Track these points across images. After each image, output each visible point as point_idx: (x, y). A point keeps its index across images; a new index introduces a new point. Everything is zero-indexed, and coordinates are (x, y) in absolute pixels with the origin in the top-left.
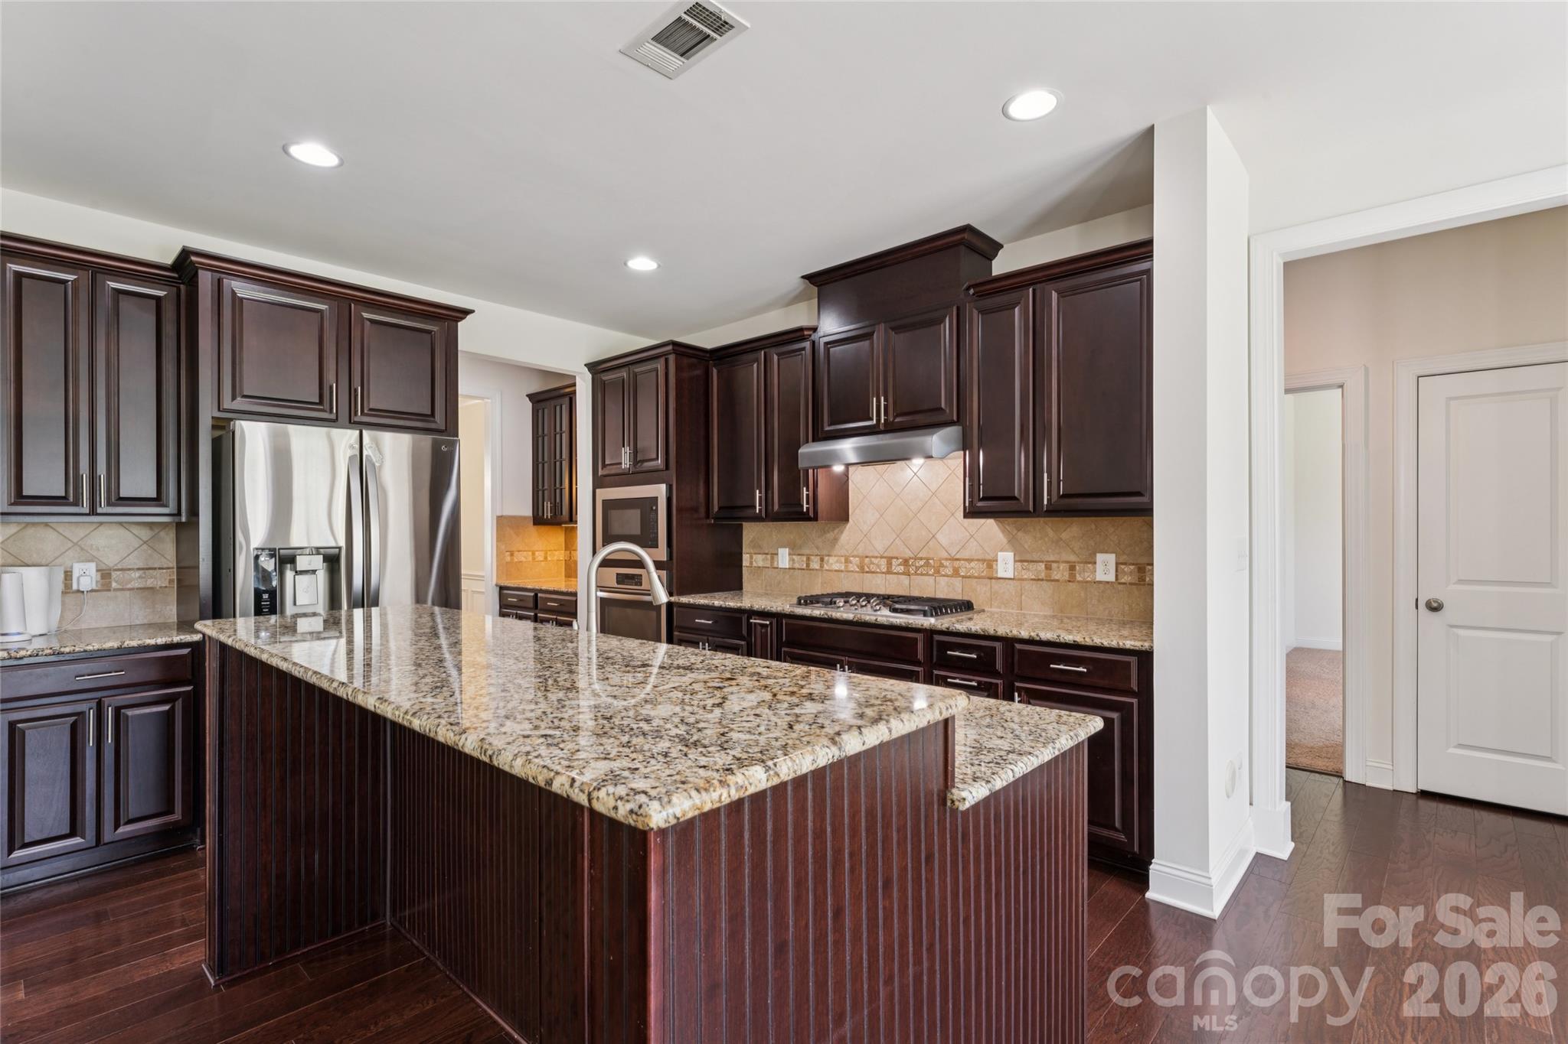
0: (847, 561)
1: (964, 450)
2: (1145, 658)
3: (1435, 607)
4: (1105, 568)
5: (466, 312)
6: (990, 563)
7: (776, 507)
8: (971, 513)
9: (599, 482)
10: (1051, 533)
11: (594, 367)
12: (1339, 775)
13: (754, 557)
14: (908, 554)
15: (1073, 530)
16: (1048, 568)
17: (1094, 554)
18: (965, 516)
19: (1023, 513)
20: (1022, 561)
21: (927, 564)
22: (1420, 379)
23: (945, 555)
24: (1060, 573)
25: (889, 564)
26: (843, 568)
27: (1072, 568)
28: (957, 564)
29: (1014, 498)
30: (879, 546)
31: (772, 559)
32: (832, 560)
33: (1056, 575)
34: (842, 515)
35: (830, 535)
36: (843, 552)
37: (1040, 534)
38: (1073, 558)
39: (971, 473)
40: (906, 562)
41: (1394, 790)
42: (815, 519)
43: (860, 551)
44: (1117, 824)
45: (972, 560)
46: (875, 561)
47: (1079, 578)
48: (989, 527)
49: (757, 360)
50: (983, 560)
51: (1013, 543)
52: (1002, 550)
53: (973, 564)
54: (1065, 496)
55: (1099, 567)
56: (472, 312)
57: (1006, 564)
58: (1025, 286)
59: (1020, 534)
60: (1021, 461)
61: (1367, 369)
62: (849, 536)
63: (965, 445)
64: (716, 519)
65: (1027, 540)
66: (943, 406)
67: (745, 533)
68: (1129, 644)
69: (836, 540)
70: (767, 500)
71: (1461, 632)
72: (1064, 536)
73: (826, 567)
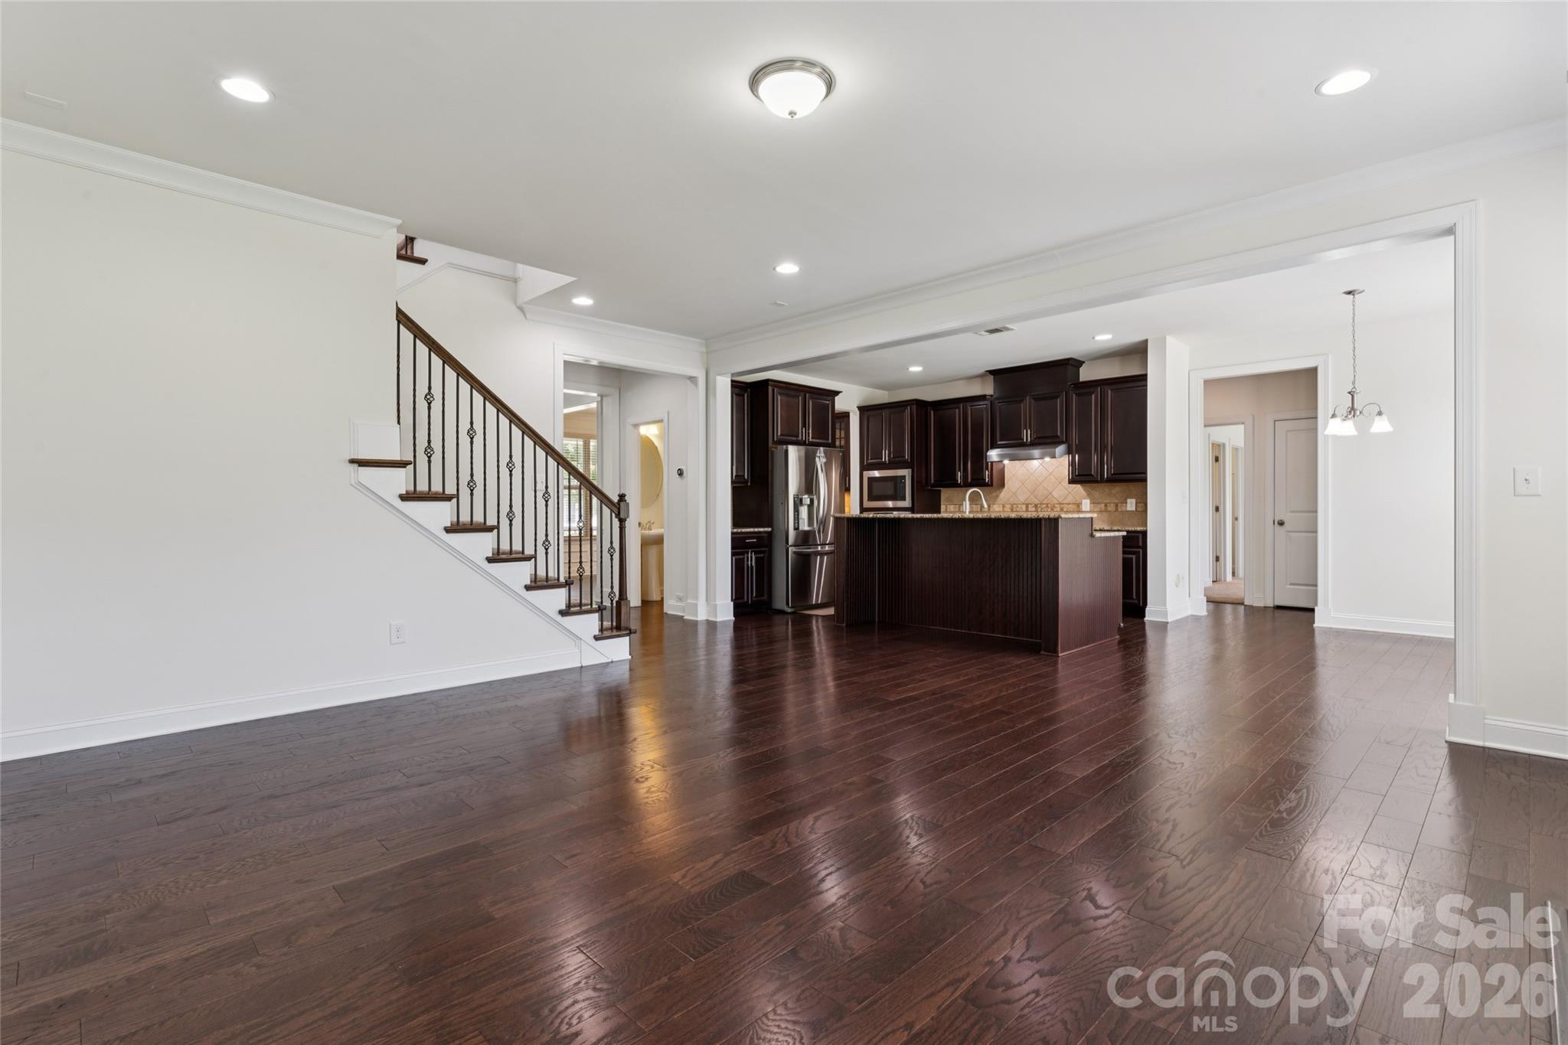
0: (1004, 506)
1: (1069, 455)
2: (1144, 534)
3: (1281, 523)
4: (1131, 505)
5: (837, 393)
6: (1079, 505)
7: (969, 480)
8: (1071, 482)
9: (864, 467)
10: (1107, 490)
11: (863, 410)
12: (1243, 604)
13: (949, 506)
14: (1037, 502)
15: (1117, 489)
16: (1106, 506)
17: (1126, 500)
18: (1069, 483)
19: (1096, 482)
20: (1094, 503)
21: (1047, 506)
22: (1276, 422)
23: (1056, 502)
24: (1111, 508)
25: (1027, 507)
26: (1001, 510)
27: (1117, 505)
28: (1062, 506)
29: (1091, 475)
30: (1022, 499)
31: (959, 508)
32: (995, 506)
33: (1109, 509)
34: (1002, 485)
35: (994, 494)
36: (1001, 502)
37: (1103, 491)
38: (1117, 501)
39: (1072, 464)
40: (1036, 506)
41: (1265, 607)
42: (992, 485)
43: (1011, 501)
44: (1134, 597)
45: (1070, 504)
46: (1019, 506)
47: (1120, 510)
48: (1078, 488)
49: (959, 408)
50: (1075, 504)
51: (1089, 495)
52: (1084, 499)
53: (1070, 506)
54: (1114, 474)
55: (1129, 505)
56: (841, 392)
57: (1086, 504)
58: (1097, 386)
59: (1093, 492)
60: (1095, 458)
61: (1253, 415)
62: (1004, 495)
63: (1069, 452)
64: (932, 487)
65: (1096, 494)
66: (1059, 434)
67: (942, 494)
68: (1139, 529)
69: (997, 496)
70: (965, 476)
71: (1291, 534)
72: (1113, 492)
73: (991, 510)
